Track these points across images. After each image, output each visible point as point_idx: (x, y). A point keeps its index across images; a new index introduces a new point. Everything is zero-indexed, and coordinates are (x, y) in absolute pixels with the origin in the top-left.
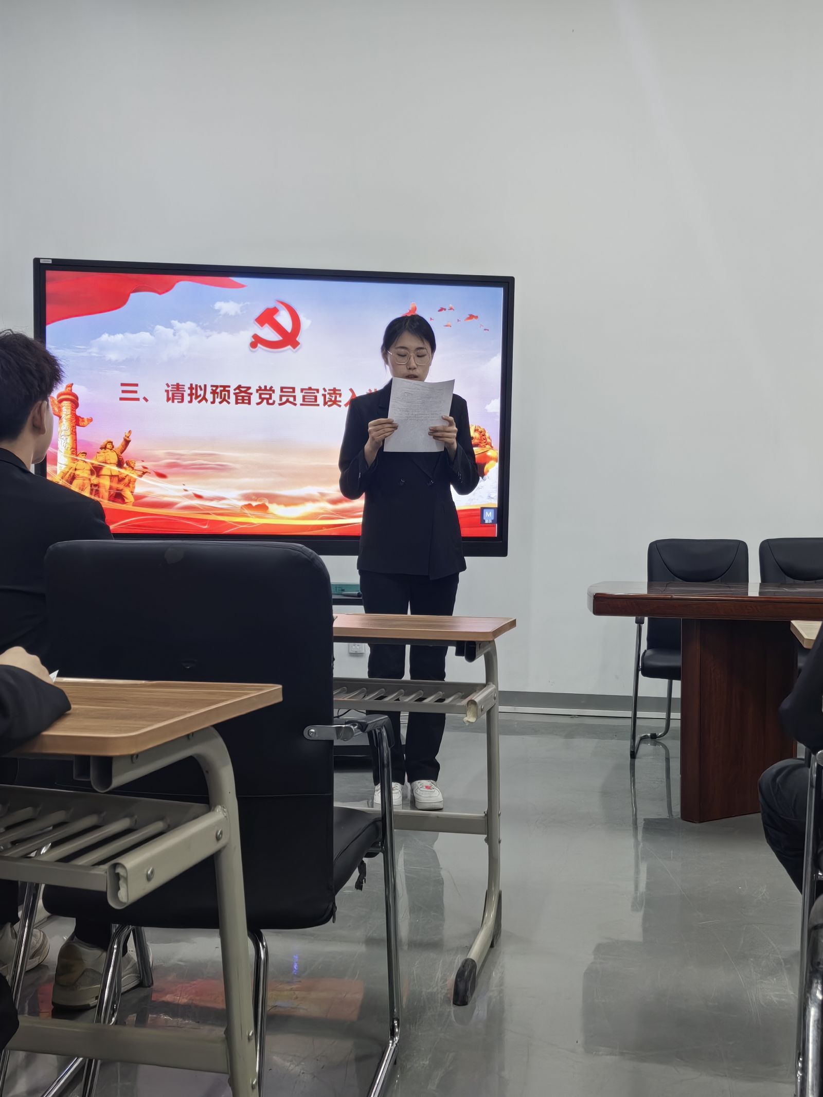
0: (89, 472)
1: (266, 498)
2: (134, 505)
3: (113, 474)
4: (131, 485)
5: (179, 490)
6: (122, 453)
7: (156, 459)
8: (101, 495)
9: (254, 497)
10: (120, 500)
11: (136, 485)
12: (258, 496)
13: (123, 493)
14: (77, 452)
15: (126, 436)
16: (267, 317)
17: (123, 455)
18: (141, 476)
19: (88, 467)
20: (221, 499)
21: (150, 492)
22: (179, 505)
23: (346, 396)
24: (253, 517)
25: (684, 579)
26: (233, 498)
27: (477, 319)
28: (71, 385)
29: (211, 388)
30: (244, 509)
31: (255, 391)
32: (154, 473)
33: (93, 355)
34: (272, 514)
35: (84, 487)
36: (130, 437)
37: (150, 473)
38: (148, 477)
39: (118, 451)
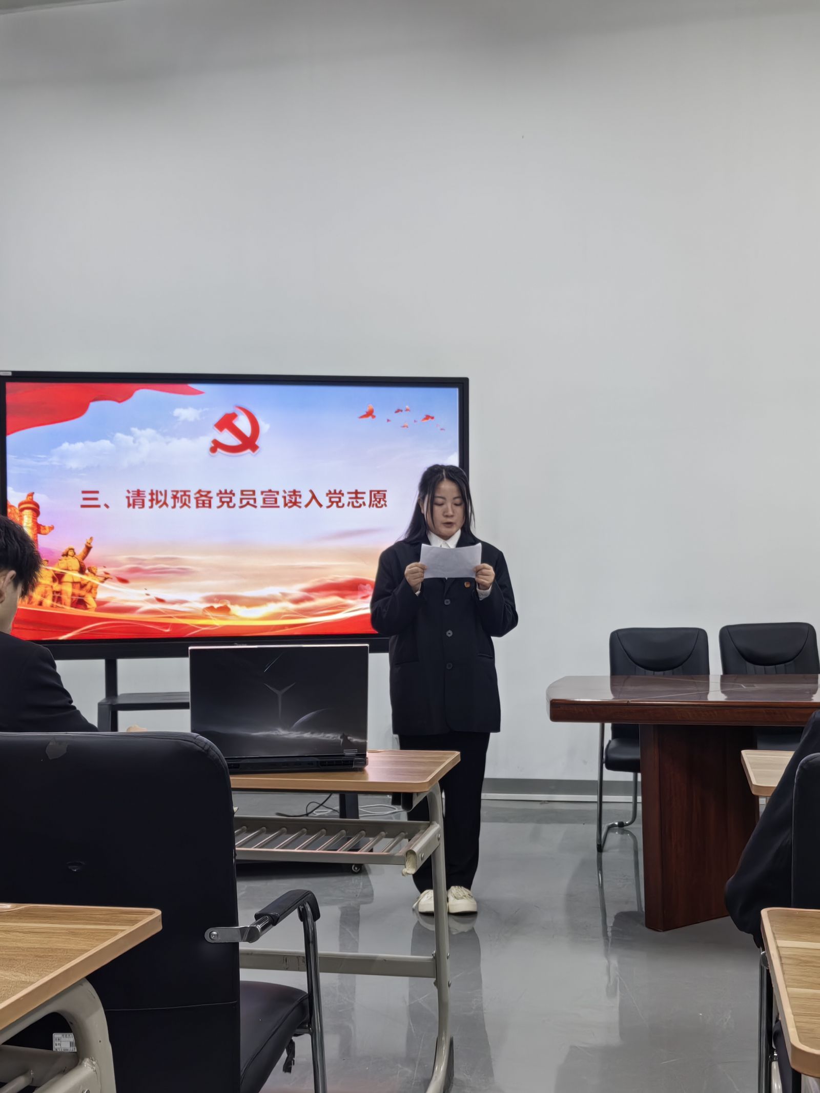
0: (51, 579)
1: (229, 600)
2: (97, 610)
3: (76, 580)
4: (93, 591)
5: (141, 595)
6: (84, 558)
7: (117, 564)
8: (63, 602)
10: (82, 606)
11: (99, 591)
12: (220, 598)
13: (85, 599)
15: (87, 543)
16: (227, 423)
17: (85, 562)
18: (102, 582)
19: (51, 574)
20: (182, 602)
21: (112, 598)
22: (140, 610)
23: (306, 497)
24: (216, 619)
25: (646, 668)
26: (196, 601)
27: (433, 420)
28: (32, 494)
29: (171, 493)
30: (206, 611)
31: (216, 494)
32: (116, 579)
33: (54, 463)
34: (234, 615)
35: (47, 595)
36: (91, 544)
37: (112, 579)
38: (110, 582)
39: (80, 558)
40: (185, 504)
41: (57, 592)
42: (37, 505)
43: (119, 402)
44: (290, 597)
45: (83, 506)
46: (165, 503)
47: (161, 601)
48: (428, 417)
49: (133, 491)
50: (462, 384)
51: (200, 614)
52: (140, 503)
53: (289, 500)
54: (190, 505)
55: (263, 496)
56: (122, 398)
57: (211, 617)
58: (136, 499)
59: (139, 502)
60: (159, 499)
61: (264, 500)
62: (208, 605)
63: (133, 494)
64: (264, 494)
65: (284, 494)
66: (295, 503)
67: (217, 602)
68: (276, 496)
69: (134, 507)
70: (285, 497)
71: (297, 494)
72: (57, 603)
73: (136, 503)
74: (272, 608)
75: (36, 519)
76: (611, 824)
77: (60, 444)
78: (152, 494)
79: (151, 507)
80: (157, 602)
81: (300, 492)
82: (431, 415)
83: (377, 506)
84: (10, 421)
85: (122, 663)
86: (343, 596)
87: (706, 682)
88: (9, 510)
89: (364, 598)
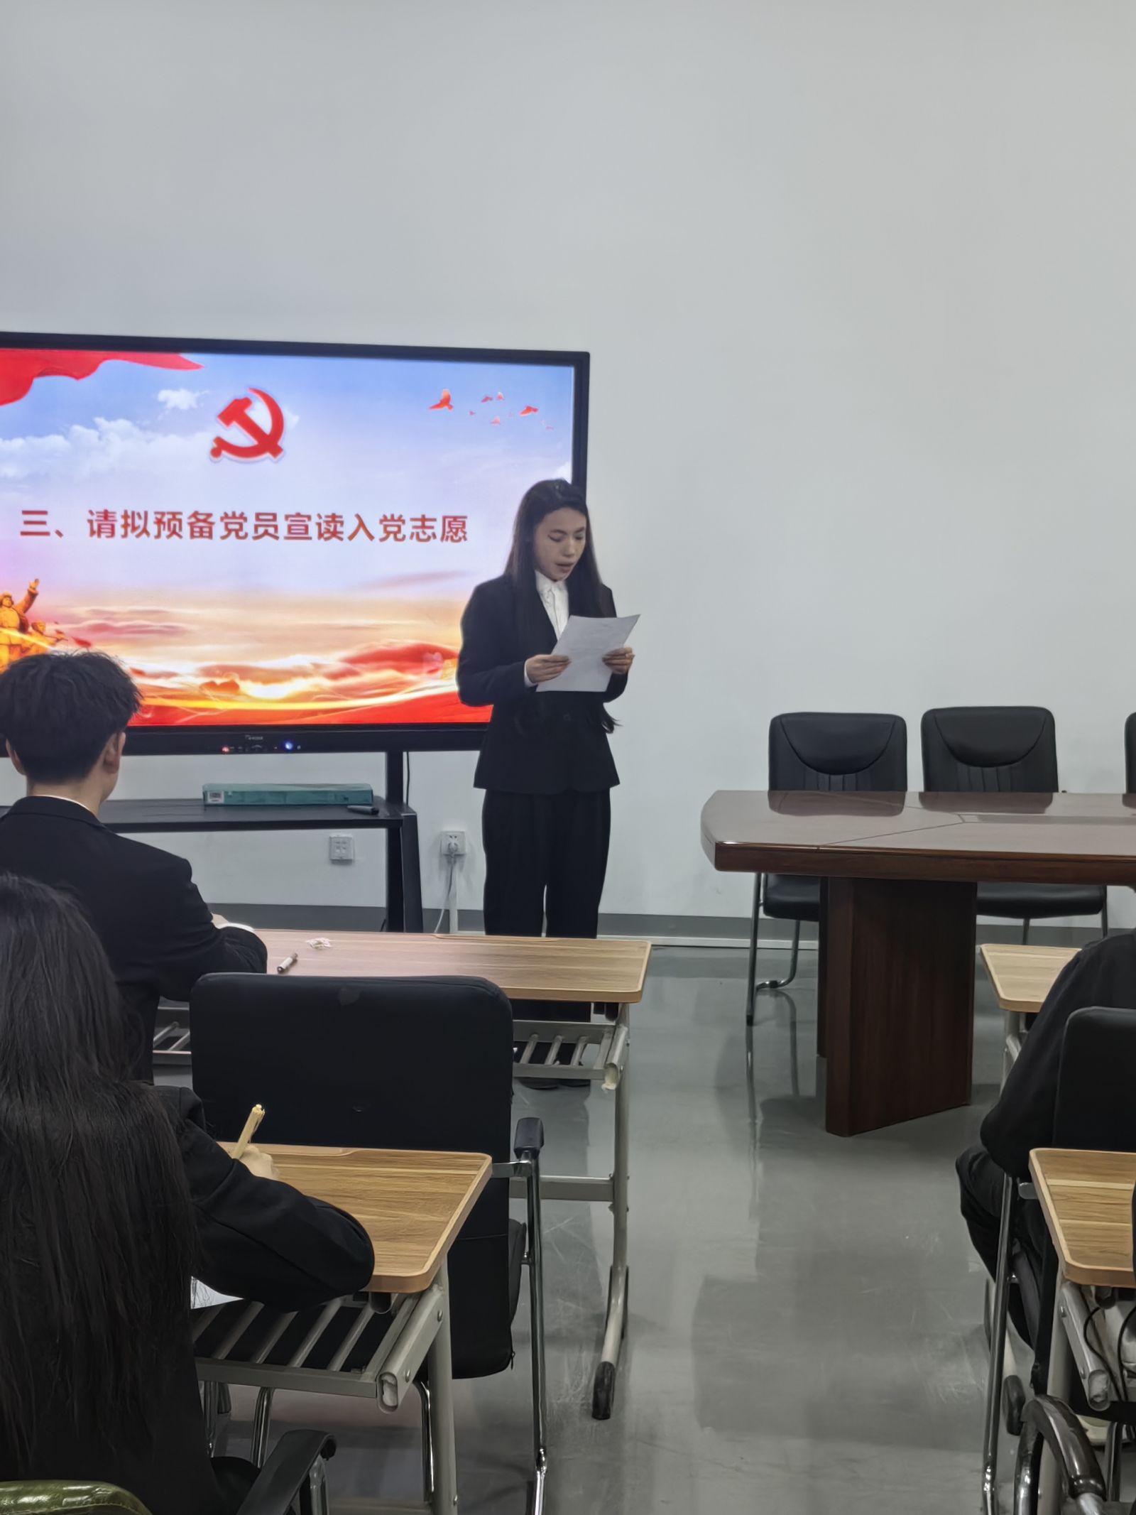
1: (237, 673)
3: (14, 642)
6: (26, 609)
7: (74, 619)
9: (218, 672)
12: (225, 670)
15: (31, 587)
16: (235, 412)
17: (27, 615)
18: (53, 644)
20: (170, 675)
23: (350, 525)
24: (218, 700)
25: (821, 768)
26: (190, 674)
27: (537, 413)
29: (155, 516)
30: (205, 688)
31: (219, 519)
34: (246, 695)
36: (37, 588)
37: (66, 640)
38: (64, 645)
39: (20, 609)
40: (174, 532)
43: (78, 378)
44: (326, 670)
45: (24, 533)
46: (145, 531)
47: (138, 672)
48: (529, 409)
49: (98, 513)
50: (579, 362)
51: (196, 692)
52: (110, 530)
53: (326, 528)
54: (181, 533)
55: (289, 523)
56: (80, 372)
57: (212, 698)
58: (103, 524)
59: (106, 528)
60: (136, 524)
61: (290, 528)
62: (207, 680)
63: (98, 516)
64: (290, 519)
65: (318, 520)
66: (335, 534)
67: (220, 676)
68: (307, 523)
69: (99, 536)
70: (319, 525)
71: (337, 519)
73: (102, 530)
74: (298, 684)
76: (759, 982)
78: (125, 516)
79: (125, 535)
81: (341, 517)
82: (533, 407)
83: (452, 540)
86: (400, 669)
89: (431, 672)
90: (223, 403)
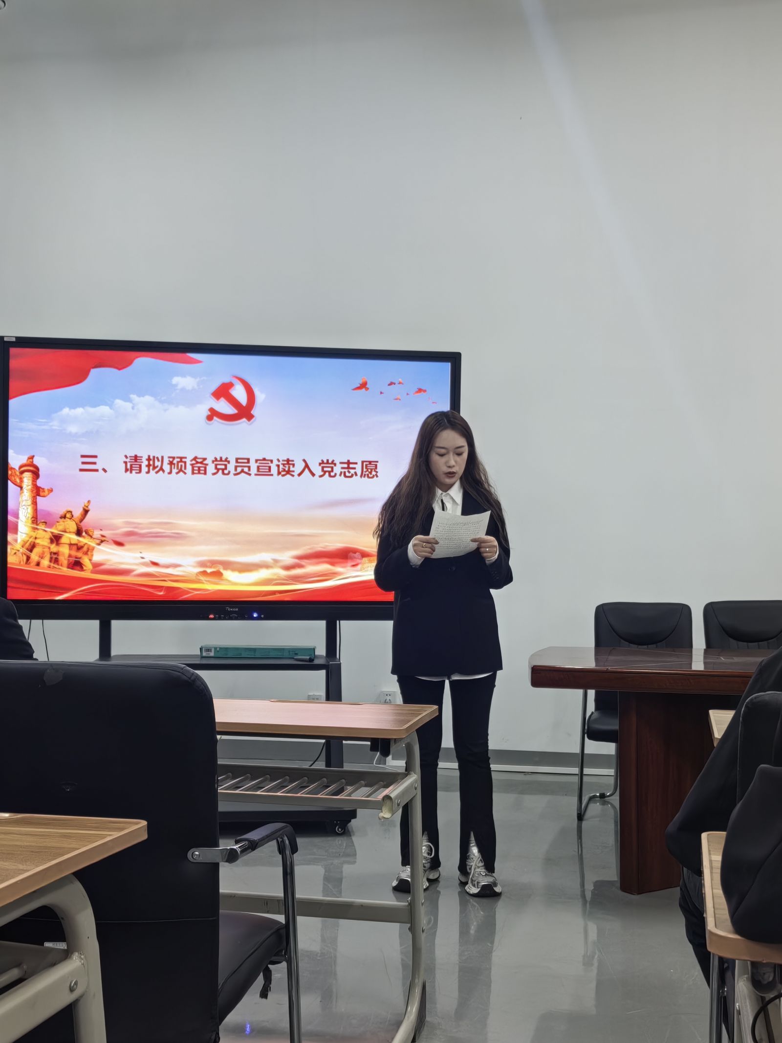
0: (49, 541)
1: (222, 565)
2: (93, 572)
3: (72, 542)
4: (89, 553)
5: (136, 558)
6: (81, 521)
7: (114, 527)
8: (60, 563)
9: (209, 564)
10: (78, 568)
11: (95, 553)
12: (213, 563)
13: (81, 561)
14: (37, 521)
15: (85, 506)
16: (223, 392)
17: (82, 524)
18: (99, 544)
19: (48, 535)
20: (176, 566)
21: (108, 560)
22: (135, 573)
23: (299, 467)
24: (208, 583)
25: (631, 642)
26: (188, 565)
27: (426, 393)
28: (32, 457)
29: (168, 459)
30: (200, 576)
31: (211, 462)
32: (112, 542)
33: (54, 428)
34: (227, 580)
35: (45, 555)
36: (89, 507)
37: (108, 541)
38: (105, 545)
39: (78, 521)
40: (181, 470)
41: (55, 553)
42: (37, 468)
43: (120, 369)
44: (282, 564)
45: (81, 470)
46: (162, 469)
47: (155, 564)
48: (420, 390)
49: (130, 457)
50: (454, 359)
51: (194, 578)
52: (138, 469)
53: (282, 468)
54: (185, 471)
55: (258, 464)
56: (121, 366)
57: (204, 582)
58: (133, 464)
59: (136, 467)
60: (156, 465)
61: (258, 467)
62: (202, 569)
63: (131, 459)
64: (258, 462)
65: (278, 463)
66: (288, 472)
67: (211, 567)
68: (270, 465)
69: (131, 472)
70: (278, 466)
71: (290, 462)
72: (54, 564)
73: (133, 468)
74: (264, 574)
75: (36, 482)
76: (592, 795)
77: (61, 409)
78: (149, 459)
79: (148, 472)
80: (151, 565)
81: (293, 461)
82: (423, 388)
83: (368, 477)
84: (13, 385)
85: (115, 624)
86: (333, 564)
87: (689, 654)
88: (10, 472)
89: (353, 566)
90: (214, 386)
